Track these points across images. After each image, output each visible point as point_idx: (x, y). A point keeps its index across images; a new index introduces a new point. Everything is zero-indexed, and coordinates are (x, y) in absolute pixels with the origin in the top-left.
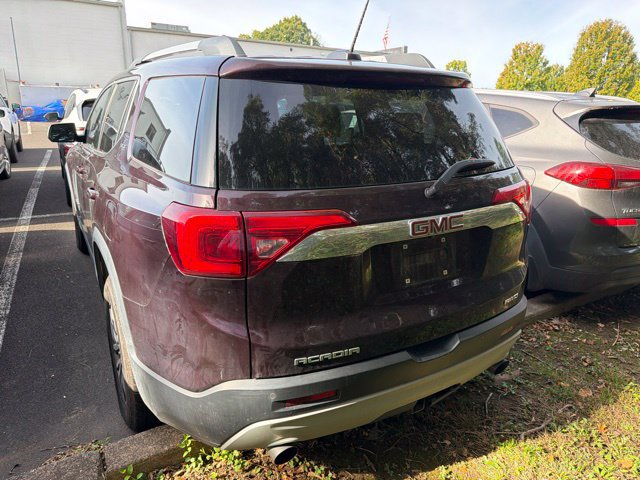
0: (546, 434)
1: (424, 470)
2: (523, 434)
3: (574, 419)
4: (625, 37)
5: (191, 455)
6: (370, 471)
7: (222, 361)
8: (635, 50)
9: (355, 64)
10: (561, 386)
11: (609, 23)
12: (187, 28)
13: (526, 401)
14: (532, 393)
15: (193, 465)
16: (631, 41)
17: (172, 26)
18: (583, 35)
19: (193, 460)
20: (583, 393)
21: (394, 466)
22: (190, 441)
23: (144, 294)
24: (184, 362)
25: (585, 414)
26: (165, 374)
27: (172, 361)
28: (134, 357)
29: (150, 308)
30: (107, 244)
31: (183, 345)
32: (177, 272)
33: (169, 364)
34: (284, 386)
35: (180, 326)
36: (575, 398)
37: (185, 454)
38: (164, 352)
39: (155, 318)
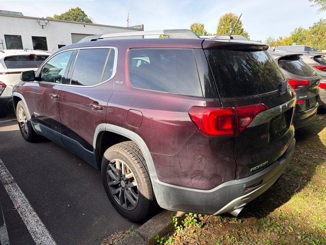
0: (303, 190)
1: (272, 211)
2: (295, 191)
3: (307, 183)
7: (224, 174)
10: (295, 171)
12: (21, 13)
14: (287, 175)
15: (179, 229)
16: (241, 23)
17: (12, 12)
18: (221, 20)
19: (178, 227)
20: (303, 172)
22: (176, 219)
23: (174, 149)
24: (201, 177)
25: (309, 180)
26: (187, 186)
27: (192, 178)
28: (158, 181)
29: (177, 156)
30: (133, 130)
31: (202, 169)
32: (203, 137)
33: (189, 180)
34: (248, 181)
35: (201, 161)
36: (302, 175)
37: (175, 225)
38: (186, 175)
39: (181, 160)
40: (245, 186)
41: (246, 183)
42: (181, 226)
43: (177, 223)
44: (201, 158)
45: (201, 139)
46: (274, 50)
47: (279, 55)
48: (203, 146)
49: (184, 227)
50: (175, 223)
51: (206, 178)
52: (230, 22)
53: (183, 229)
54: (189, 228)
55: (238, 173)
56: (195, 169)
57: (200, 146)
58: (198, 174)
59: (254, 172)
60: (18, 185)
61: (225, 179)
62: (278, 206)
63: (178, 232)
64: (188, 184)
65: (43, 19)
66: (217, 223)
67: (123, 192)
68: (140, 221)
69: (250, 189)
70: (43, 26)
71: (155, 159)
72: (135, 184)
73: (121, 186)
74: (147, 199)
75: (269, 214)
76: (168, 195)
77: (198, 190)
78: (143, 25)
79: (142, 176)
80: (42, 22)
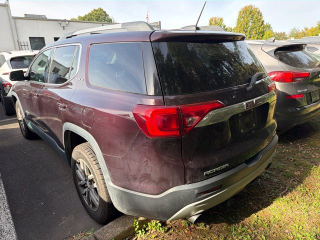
0: (290, 193)
1: (247, 217)
2: (280, 195)
3: (297, 185)
4: (259, 13)
5: (138, 229)
6: (223, 222)
7: (171, 178)
8: (263, 19)
9: (198, 32)
10: (287, 172)
11: (251, 6)
12: (45, 16)
13: (276, 180)
14: (276, 177)
15: (140, 234)
16: (261, 15)
17: (36, 16)
18: (240, 12)
19: (140, 231)
20: (296, 173)
21: (234, 217)
22: (137, 223)
23: (122, 151)
24: (149, 181)
25: (300, 182)
26: (136, 190)
27: (141, 182)
28: (111, 184)
29: (125, 158)
30: (87, 129)
31: (149, 173)
32: (147, 138)
33: (138, 184)
34: (200, 186)
35: (147, 164)
36: (294, 176)
37: (136, 229)
38: (135, 179)
39: (129, 162)
40: (196, 192)
41: (198, 188)
42: (143, 230)
43: (138, 227)
44: (147, 161)
45: (145, 141)
46: (274, 41)
47: (276, 46)
48: (147, 148)
49: (146, 231)
50: (136, 227)
51: (154, 182)
52: (250, 14)
53: (145, 233)
54: (152, 232)
55: (188, 177)
56: (143, 172)
57: (145, 148)
58: (146, 177)
59: (208, 177)
60: (3, 182)
61: (172, 184)
62: (256, 211)
63: (139, 237)
64: (137, 188)
65: (65, 21)
66: (184, 228)
69: (205, 195)
70: (64, 27)
71: (107, 160)
72: (95, 185)
73: (87, 187)
74: (105, 202)
75: (243, 220)
76: (121, 198)
78: (160, 22)
79: (99, 178)
80: (64, 24)
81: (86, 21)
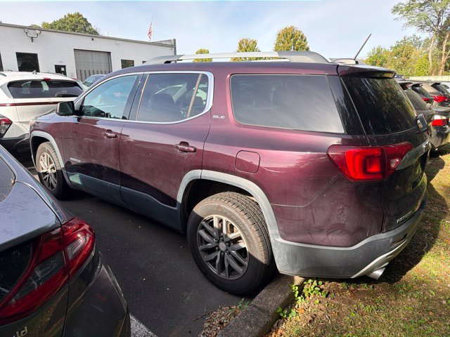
0: (432, 249)
1: (404, 275)
2: (424, 250)
3: (434, 240)
4: (302, 37)
5: (298, 296)
7: (369, 226)
8: (308, 45)
11: (292, 28)
15: (300, 300)
16: (305, 40)
18: (279, 35)
19: (299, 298)
20: (426, 228)
22: (297, 288)
23: (306, 199)
24: (341, 232)
26: (321, 243)
27: (328, 234)
28: (280, 240)
29: (311, 207)
30: (247, 177)
31: (343, 222)
32: (347, 183)
33: (325, 236)
34: (395, 234)
35: (342, 212)
37: (296, 296)
38: (320, 230)
39: (314, 211)
40: (391, 240)
41: (393, 237)
42: (302, 296)
43: (297, 292)
44: (343, 209)
45: (344, 185)
48: (346, 194)
49: (305, 298)
50: (294, 293)
51: (348, 232)
52: (291, 38)
54: (311, 298)
55: (385, 225)
56: (333, 222)
57: (343, 193)
58: (338, 228)
59: (400, 224)
61: (369, 233)
62: (409, 268)
63: (300, 304)
64: (322, 241)
66: (343, 290)
67: (222, 258)
68: (249, 292)
70: (32, 38)
71: (278, 212)
72: (243, 244)
73: (219, 250)
74: (262, 263)
76: (295, 256)
77: (334, 248)
78: (175, 40)
80: (32, 33)
81: (69, 32)
